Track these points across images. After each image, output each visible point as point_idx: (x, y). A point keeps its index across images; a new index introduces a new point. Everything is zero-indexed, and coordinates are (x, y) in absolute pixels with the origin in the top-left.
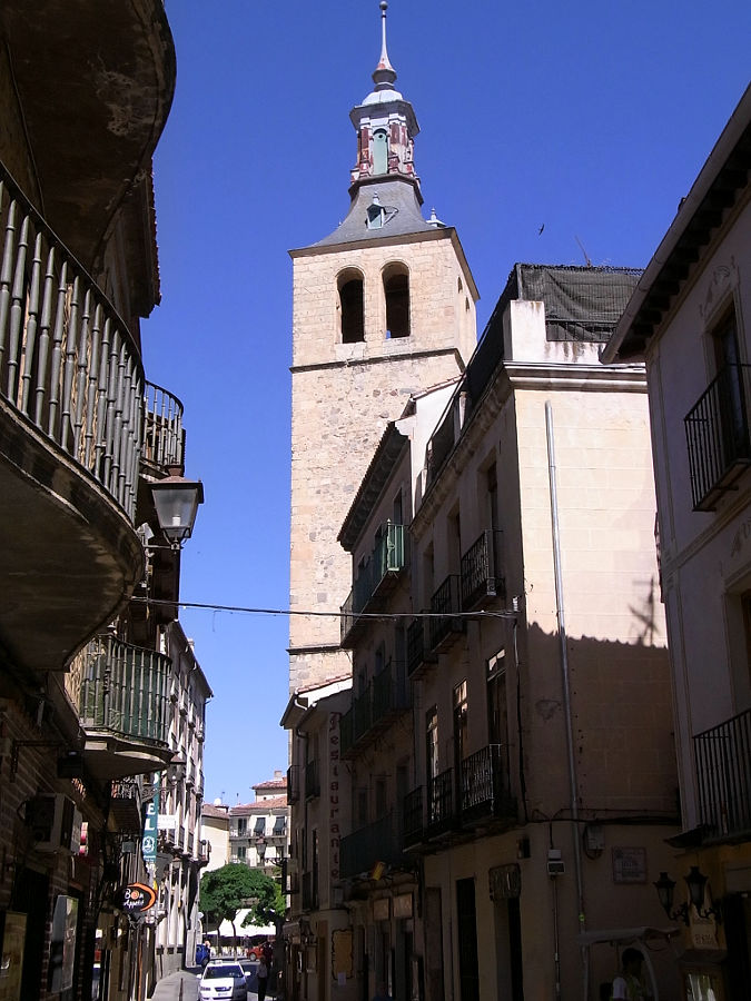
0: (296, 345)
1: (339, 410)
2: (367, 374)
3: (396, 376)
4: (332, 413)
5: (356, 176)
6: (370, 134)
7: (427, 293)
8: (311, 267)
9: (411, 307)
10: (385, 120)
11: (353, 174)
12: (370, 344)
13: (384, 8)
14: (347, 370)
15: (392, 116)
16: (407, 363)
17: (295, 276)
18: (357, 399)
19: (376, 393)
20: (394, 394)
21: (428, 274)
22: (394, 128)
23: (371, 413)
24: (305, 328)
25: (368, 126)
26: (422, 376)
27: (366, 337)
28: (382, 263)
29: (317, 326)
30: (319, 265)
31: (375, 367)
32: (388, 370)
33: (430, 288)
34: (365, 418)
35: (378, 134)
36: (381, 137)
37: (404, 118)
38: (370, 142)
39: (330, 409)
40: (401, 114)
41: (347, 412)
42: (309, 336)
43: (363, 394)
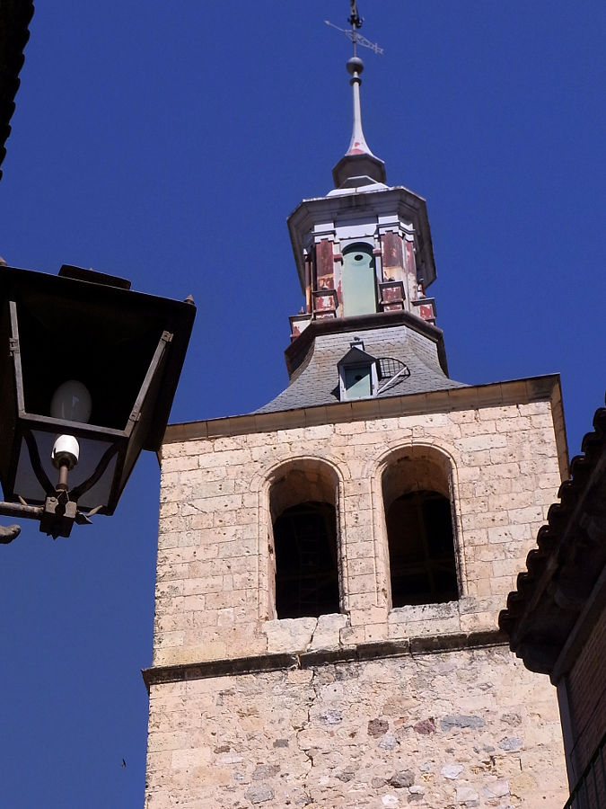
0: (164, 622)
1: (276, 768)
2: (352, 685)
3: (430, 686)
4: (255, 776)
5: (302, 326)
6: (336, 250)
7: (500, 509)
8: (204, 460)
9: (462, 538)
10: (370, 228)
11: (295, 324)
12: (357, 617)
13: (358, 67)
14: (299, 676)
15: (382, 220)
16: (458, 659)
17: (166, 480)
18: (324, 743)
19: (377, 728)
20: (426, 728)
21: (502, 470)
22: (389, 240)
23: (364, 775)
24: (190, 585)
25: (331, 237)
26: (498, 686)
27: (348, 602)
28: (383, 451)
29: (217, 581)
30: (224, 457)
31: (371, 669)
32: (408, 674)
33: (505, 498)
34: (348, 789)
35: (353, 255)
36: (359, 258)
37: (410, 227)
38: (336, 265)
39: (251, 768)
40: (405, 218)
41: (296, 772)
42: (197, 604)
43: (342, 730)
